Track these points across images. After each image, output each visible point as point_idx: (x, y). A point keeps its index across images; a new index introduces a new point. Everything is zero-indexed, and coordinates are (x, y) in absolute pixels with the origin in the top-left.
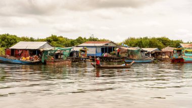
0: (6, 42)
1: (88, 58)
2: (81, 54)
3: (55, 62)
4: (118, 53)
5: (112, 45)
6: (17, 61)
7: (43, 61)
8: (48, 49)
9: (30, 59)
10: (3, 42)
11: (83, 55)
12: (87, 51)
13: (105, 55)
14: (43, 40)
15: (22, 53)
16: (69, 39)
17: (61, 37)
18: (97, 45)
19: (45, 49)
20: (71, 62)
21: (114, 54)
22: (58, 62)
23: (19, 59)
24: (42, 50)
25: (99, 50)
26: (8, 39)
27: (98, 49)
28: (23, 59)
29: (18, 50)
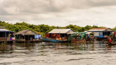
0: (43, 29)
1: (94, 39)
2: (91, 36)
3: (76, 41)
4: (114, 35)
5: (109, 30)
6: (54, 40)
7: (69, 41)
8: (72, 33)
9: (61, 39)
10: (41, 29)
11: (92, 36)
12: (94, 34)
13: (105, 36)
14: (64, 27)
15: (56, 35)
16: (80, 27)
17: (76, 26)
18: (100, 30)
19: (70, 33)
20: (85, 41)
21: (112, 36)
22: (78, 41)
23: (55, 39)
24: (68, 34)
25: (102, 34)
26: (44, 27)
27: (100, 33)
28: (57, 39)
29: (54, 34)
